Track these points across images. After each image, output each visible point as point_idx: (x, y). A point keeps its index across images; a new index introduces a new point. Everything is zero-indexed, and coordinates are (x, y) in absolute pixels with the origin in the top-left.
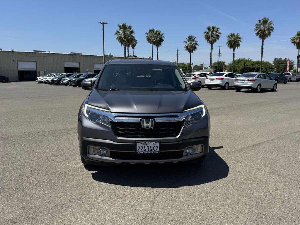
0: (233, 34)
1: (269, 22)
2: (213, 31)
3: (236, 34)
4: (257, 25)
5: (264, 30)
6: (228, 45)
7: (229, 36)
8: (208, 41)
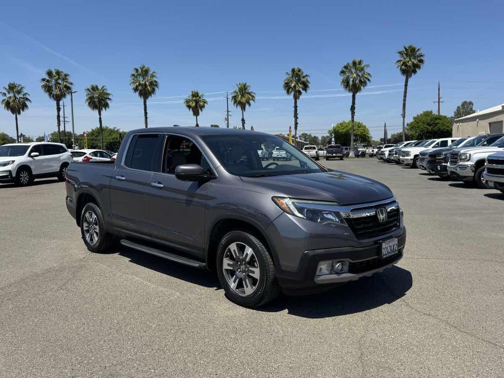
0: (95, 86)
1: (150, 73)
2: (59, 78)
3: (100, 88)
4: (133, 75)
5: (145, 84)
6: (89, 103)
7: (88, 89)
8: (50, 95)
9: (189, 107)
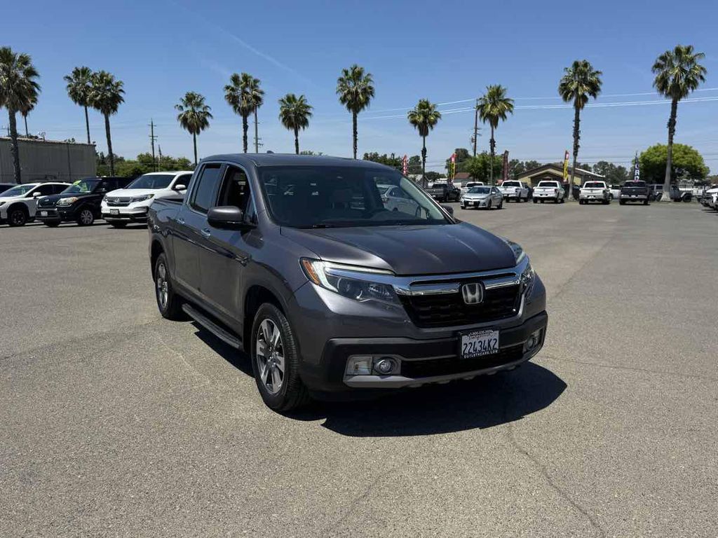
0: (291, 96)
1: (364, 75)
2: (247, 85)
3: (297, 98)
4: (341, 80)
5: (357, 91)
6: (283, 121)
7: (283, 101)
8: (235, 108)
9: (414, 123)
